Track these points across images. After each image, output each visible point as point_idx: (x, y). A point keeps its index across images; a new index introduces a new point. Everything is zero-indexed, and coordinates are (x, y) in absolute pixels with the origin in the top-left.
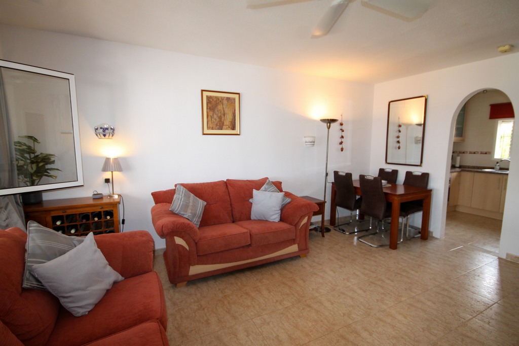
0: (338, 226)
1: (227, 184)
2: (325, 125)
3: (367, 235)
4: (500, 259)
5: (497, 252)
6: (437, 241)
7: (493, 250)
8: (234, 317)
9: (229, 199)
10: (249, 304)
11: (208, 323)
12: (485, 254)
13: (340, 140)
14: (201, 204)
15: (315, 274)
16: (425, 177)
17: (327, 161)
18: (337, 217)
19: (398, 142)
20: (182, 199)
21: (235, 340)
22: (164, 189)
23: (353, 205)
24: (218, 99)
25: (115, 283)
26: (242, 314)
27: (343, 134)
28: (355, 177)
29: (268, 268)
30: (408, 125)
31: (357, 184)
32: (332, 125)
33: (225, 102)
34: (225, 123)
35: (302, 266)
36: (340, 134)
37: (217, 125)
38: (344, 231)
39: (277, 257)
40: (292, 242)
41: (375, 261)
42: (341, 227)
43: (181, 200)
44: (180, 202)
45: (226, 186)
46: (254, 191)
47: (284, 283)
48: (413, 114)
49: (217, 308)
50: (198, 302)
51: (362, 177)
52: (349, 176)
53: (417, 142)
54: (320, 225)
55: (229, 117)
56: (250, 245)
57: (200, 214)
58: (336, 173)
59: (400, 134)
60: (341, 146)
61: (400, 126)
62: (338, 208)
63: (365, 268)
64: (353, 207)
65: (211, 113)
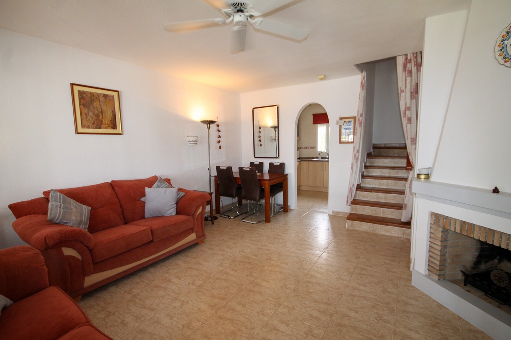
0: (223, 213)
1: (113, 186)
2: (205, 125)
3: (247, 217)
4: (329, 215)
5: (327, 211)
6: (294, 211)
7: (325, 211)
8: (152, 309)
9: (118, 201)
10: (163, 294)
11: (124, 323)
12: (321, 214)
13: (218, 139)
14: (86, 209)
15: (215, 254)
16: (282, 165)
17: (209, 157)
18: (221, 206)
19: (260, 140)
20: (62, 207)
21: (160, 326)
22: (29, 199)
23: (235, 193)
24: (94, 96)
25: (5, 308)
26: (158, 304)
27: (220, 134)
28: (235, 170)
29: (170, 260)
30: (266, 127)
31: (237, 176)
32: (212, 125)
33: (102, 99)
34: (104, 122)
35: (202, 250)
36: (217, 134)
37: (94, 123)
38: (229, 216)
39: (177, 248)
40: (191, 231)
41: (258, 234)
42: (225, 214)
43: (60, 208)
44: (60, 210)
45: (111, 189)
46: (147, 189)
47: (190, 268)
48: (268, 119)
49: (130, 308)
50: (104, 310)
51: (241, 169)
52: (229, 169)
53: (272, 140)
54: (209, 215)
55: (109, 115)
56: (151, 241)
57: (87, 220)
58: (218, 168)
59: (261, 134)
60: (219, 144)
61: (260, 128)
62: (222, 198)
63: (252, 240)
64: (234, 195)
65: (85, 110)
